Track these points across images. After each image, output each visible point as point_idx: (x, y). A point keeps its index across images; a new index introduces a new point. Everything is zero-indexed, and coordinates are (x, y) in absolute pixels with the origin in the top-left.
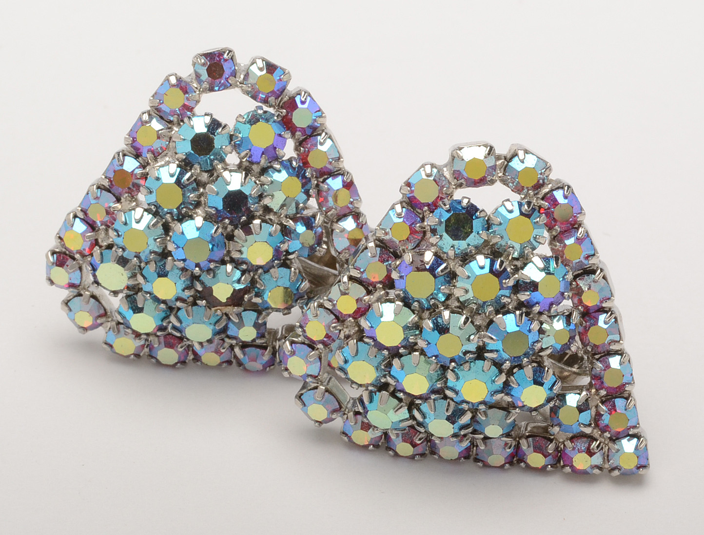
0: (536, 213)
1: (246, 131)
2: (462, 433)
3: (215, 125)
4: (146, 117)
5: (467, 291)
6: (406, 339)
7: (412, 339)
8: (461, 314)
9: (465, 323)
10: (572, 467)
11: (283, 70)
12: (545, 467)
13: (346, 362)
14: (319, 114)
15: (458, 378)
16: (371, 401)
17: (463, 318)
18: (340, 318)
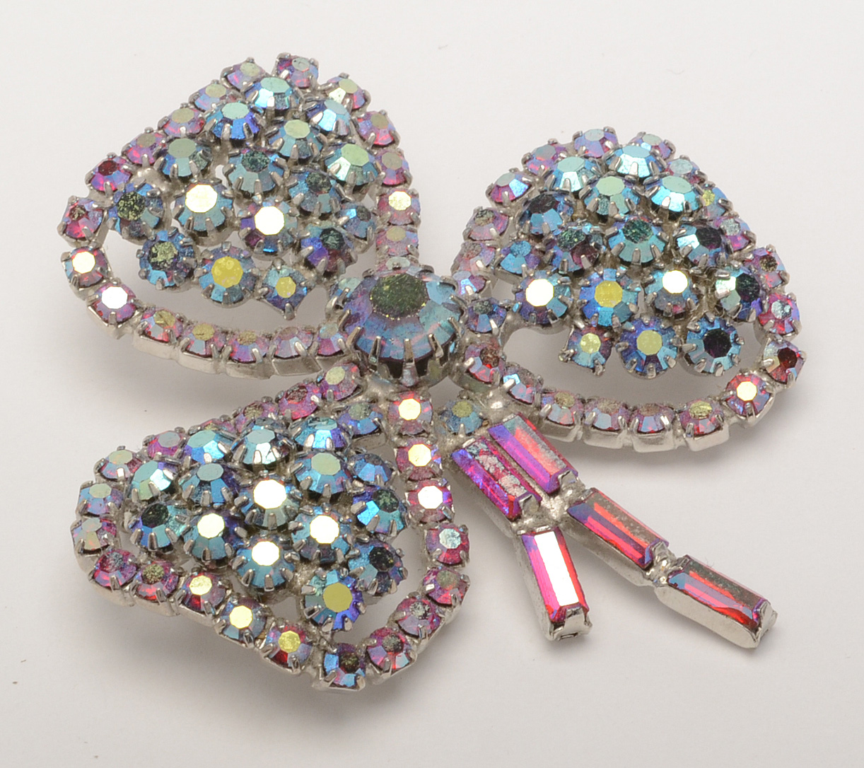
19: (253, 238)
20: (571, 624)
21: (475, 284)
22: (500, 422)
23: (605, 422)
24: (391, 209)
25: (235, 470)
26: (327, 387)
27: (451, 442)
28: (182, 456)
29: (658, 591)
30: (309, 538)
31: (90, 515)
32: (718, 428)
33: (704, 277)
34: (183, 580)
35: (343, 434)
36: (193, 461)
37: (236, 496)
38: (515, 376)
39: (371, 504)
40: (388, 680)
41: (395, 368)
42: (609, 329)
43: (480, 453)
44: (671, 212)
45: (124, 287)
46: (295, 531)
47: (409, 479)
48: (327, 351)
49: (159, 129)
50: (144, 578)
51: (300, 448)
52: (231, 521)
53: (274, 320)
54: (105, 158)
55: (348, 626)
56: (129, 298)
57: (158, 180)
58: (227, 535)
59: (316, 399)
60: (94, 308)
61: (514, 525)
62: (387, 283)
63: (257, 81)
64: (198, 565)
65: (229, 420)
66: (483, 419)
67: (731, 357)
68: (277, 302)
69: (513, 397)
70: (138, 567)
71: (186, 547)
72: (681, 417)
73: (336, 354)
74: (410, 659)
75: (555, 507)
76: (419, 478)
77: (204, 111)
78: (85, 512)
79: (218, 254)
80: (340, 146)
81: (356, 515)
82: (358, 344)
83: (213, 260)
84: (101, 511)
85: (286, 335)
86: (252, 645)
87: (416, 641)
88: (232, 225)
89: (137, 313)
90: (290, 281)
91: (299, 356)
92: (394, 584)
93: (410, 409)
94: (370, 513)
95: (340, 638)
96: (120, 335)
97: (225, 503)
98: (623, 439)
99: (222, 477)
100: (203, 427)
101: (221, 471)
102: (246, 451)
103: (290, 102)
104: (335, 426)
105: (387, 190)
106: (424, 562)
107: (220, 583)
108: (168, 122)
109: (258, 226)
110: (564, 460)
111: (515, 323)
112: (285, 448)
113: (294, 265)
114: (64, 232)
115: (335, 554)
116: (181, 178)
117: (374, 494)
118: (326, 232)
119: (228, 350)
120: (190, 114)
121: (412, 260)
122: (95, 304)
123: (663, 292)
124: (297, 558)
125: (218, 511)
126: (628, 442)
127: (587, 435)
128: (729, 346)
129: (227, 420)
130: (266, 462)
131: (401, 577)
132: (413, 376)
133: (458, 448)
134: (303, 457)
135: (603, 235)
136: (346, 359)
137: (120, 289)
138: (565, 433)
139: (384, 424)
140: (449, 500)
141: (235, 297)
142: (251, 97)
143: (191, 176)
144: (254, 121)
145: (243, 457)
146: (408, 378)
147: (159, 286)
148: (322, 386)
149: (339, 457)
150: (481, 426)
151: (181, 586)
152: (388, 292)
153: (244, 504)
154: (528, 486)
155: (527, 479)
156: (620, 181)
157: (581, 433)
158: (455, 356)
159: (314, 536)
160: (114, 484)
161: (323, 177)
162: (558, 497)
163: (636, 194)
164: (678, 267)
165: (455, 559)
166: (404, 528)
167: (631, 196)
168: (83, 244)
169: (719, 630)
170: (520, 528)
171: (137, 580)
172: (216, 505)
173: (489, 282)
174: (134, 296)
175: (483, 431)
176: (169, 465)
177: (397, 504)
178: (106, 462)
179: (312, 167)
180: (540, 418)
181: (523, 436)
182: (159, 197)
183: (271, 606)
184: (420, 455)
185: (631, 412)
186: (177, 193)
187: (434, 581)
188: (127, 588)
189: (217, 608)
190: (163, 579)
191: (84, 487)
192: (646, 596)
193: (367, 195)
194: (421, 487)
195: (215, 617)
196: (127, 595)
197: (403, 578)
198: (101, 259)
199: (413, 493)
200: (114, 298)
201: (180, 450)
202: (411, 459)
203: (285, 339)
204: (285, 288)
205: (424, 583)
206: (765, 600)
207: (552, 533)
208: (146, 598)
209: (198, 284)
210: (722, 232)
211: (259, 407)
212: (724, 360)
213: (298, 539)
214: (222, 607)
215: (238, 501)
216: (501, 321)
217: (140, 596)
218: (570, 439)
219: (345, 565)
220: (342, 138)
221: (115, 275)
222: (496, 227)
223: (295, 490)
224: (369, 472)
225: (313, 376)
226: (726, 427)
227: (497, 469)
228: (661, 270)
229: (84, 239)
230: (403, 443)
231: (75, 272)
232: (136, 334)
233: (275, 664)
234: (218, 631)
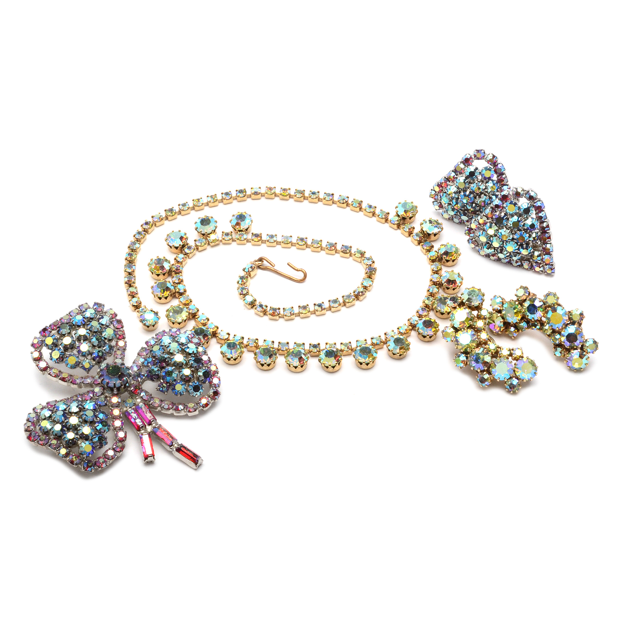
0: (532, 207)
1: (484, 172)
2: (507, 258)
3: (477, 169)
4: (459, 163)
5: (511, 225)
6: (495, 233)
7: (496, 233)
8: (509, 230)
9: (509, 232)
10: (535, 270)
11: (497, 157)
12: (528, 268)
13: (479, 235)
14: (504, 170)
15: (506, 245)
16: (485, 246)
17: (509, 231)
18: (480, 224)
19: (79, 351)
20: (149, 459)
21: (137, 368)
22: (138, 405)
23: (166, 407)
24: (119, 346)
25: (66, 413)
26: (94, 392)
27: (125, 409)
28: (54, 408)
29: (173, 452)
30: (82, 432)
31: (29, 421)
32: (195, 411)
33: (195, 371)
34: (50, 440)
35: (96, 405)
36: (57, 410)
37: (66, 420)
38: (144, 393)
39: (100, 425)
40: (100, 470)
41: (112, 389)
42: (169, 383)
43: (132, 413)
44: (189, 353)
45: (46, 362)
46: (79, 430)
47: (113, 418)
48: (95, 383)
49: (60, 320)
50: (40, 439)
51: (84, 408)
52: (63, 426)
53: (83, 373)
54: (44, 327)
55: (90, 456)
56: (47, 364)
57: (57, 334)
58: (62, 430)
59: (91, 395)
60: (37, 367)
61: (138, 432)
62: (111, 367)
63: (86, 309)
64: (54, 437)
65: (69, 399)
66: (134, 404)
67: (200, 392)
68: (85, 369)
69: (143, 398)
70: (39, 436)
71: (51, 432)
72: (186, 407)
73: (98, 384)
74: (107, 465)
75: (149, 428)
76: (115, 418)
77: (72, 316)
78: (28, 420)
79: (70, 355)
80: (106, 328)
81: (96, 427)
82: (102, 382)
83: (69, 357)
84: (32, 421)
85: (86, 378)
86: (65, 459)
87: (109, 460)
88: (75, 348)
89: (49, 369)
90: (88, 364)
91: (88, 383)
92: (104, 446)
93: (115, 400)
94: (99, 427)
95: (88, 458)
96: (44, 374)
97: (62, 421)
98: (171, 412)
99: (63, 415)
100: (61, 401)
101: (63, 413)
102: (70, 408)
103: (94, 316)
104: (94, 403)
105: (118, 340)
106: (114, 440)
107: (59, 442)
108: (62, 319)
109: (81, 349)
110: (154, 416)
111: (146, 379)
112: (80, 408)
113: (90, 360)
114: (32, 346)
115: (89, 437)
116: (63, 334)
117: (101, 422)
118: (99, 351)
119: (71, 380)
120: (68, 317)
121: (122, 360)
122: (37, 366)
123: (183, 375)
124: (79, 437)
125: (60, 423)
126: (172, 412)
127: (162, 410)
128: (200, 390)
129: (68, 399)
130: (75, 412)
131: (106, 443)
132: (117, 391)
133: (127, 411)
134: (84, 411)
135: (170, 358)
136: (100, 385)
137: (45, 362)
138: (156, 409)
139: (108, 403)
140: (122, 424)
141: (74, 367)
142: (84, 313)
143: (65, 334)
144: (84, 320)
145: (69, 410)
146: (115, 392)
147: (54, 362)
148: (93, 392)
149: (93, 412)
150: (134, 406)
151: (49, 442)
152: (111, 369)
153: (67, 422)
154: (143, 422)
155: (144, 421)
156: (176, 344)
157: (160, 409)
158: (128, 387)
159: (83, 432)
160: (36, 414)
161: (100, 337)
162: (151, 426)
163: (181, 347)
164: (189, 368)
165: (122, 440)
166: (109, 431)
167: (179, 348)
168: (37, 349)
169: (188, 463)
170: (140, 433)
171: (38, 440)
172: (60, 422)
173: (141, 367)
174: (48, 364)
175: (134, 407)
176: (50, 410)
177: (107, 425)
178: (35, 408)
179: (98, 334)
180: (150, 404)
181: (144, 409)
182: (57, 339)
183: (71, 449)
184: (116, 412)
185: (173, 404)
186: (61, 338)
187: (116, 445)
188: (36, 441)
189: (58, 448)
190: (45, 440)
191: (29, 414)
192: (171, 453)
193: (113, 341)
194: (116, 420)
195: (57, 451)
196: (36, 443)
197: (106, 444)
198: (41, 354)
199: (113, 422)
200: (43, 365)
201: (54, 406)
202: (114, 413)
203: (86, 379)
204: (87, 366)
205: (113, 446)
206: (199, 457)
207: (148, 435)
208: (40, 444)
209: (64, 362)
210: (202, 359)
211: (76, 396)
212: (198, 393)
213: (80, 432)
214: (59, 448)
215: (66, 421)
216: (141, 379)
217: (39, 444)
218: (157, 410)
219: (92, 440)
220: (107, 326)
221: (44, 358)
222: (146, 352)
223: (81, 420)
224: (101, 416)
225: (92, 389)
226: (197, 411)
227: (136, 417)
228: (184, 368)
229: (37, 348)
230: (113, 409)
231: (33, 357)
232: (47, 374)
233: (71, 464)
234: (57, 454)
